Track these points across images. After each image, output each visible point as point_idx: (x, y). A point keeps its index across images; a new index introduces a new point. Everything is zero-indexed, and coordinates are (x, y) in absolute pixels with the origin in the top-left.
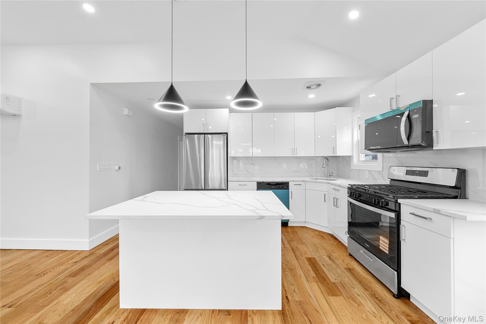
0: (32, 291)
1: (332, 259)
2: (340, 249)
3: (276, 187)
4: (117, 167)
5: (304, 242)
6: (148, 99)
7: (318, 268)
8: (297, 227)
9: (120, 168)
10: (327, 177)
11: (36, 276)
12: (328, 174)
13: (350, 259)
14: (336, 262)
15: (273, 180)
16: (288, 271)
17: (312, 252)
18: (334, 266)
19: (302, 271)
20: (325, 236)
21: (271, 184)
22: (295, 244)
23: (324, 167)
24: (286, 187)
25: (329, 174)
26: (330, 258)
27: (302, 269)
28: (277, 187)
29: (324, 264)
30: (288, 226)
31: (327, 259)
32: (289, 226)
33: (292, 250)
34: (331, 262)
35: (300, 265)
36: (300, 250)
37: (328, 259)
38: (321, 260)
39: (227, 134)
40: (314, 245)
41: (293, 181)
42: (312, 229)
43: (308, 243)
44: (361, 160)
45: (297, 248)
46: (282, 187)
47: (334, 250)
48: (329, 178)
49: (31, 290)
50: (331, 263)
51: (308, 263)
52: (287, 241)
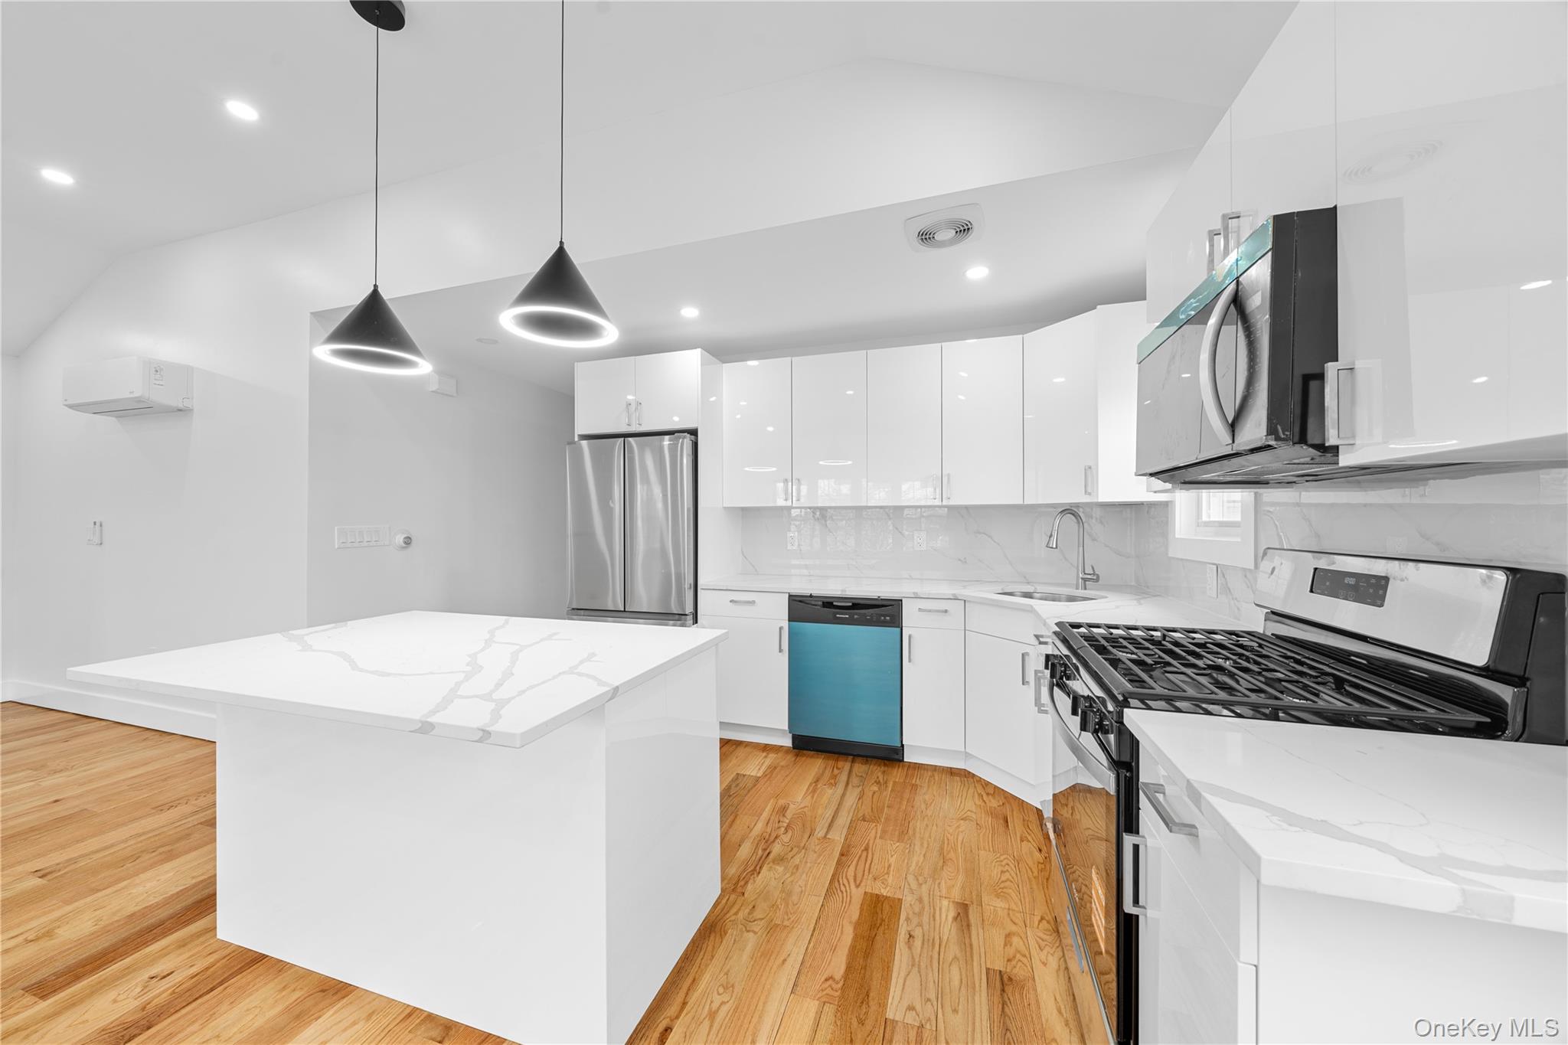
0: (112, 846)
1: (968, 920)
2: (1035, 887)
3: (851, 616)
4: (400, 539)
5: (910, 832)
6: (480, 340)
7: (878, 944)
8: (935, 768)
9: (408, 541)
10: (1077, 589)
11: (153, 809)
12: (1078, 574)
13: (1045, 937)
14: (974, 936)
15: (842, 591)
16: (757, 930)
17: (911, 878)
18: (954, 950)
19: (809, 943)
20: (1016, 823)
21: (835, 603)
22: (874, 831)
23: (1052, 548)
24: (888, 618)
25: (1081, 575)
26: (963, 911)
27: (812, 935)
28: (856, 617)
29: (918, 933)
30: (903, 760)
31: (947, 912)
32: (905, 760)
33: (842, 855)
34: (954, 931)
35: (819, 918)
36: (869, 862)
37: (952, 914)
38: (920, 914)
39: (694, 432)
40: (942, 849)
41: (917, 597)
42: (988, 784)
43: (922, 839)
44: (1205, 518)
45: (866, 849)
46: (875, 619)
47: (1008, 883)
48: (1085, 589)
49: (111, 842)
50: (945, 938)
51: (855, 916)
52: (850, 818)
